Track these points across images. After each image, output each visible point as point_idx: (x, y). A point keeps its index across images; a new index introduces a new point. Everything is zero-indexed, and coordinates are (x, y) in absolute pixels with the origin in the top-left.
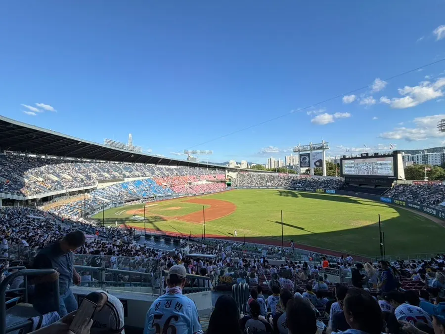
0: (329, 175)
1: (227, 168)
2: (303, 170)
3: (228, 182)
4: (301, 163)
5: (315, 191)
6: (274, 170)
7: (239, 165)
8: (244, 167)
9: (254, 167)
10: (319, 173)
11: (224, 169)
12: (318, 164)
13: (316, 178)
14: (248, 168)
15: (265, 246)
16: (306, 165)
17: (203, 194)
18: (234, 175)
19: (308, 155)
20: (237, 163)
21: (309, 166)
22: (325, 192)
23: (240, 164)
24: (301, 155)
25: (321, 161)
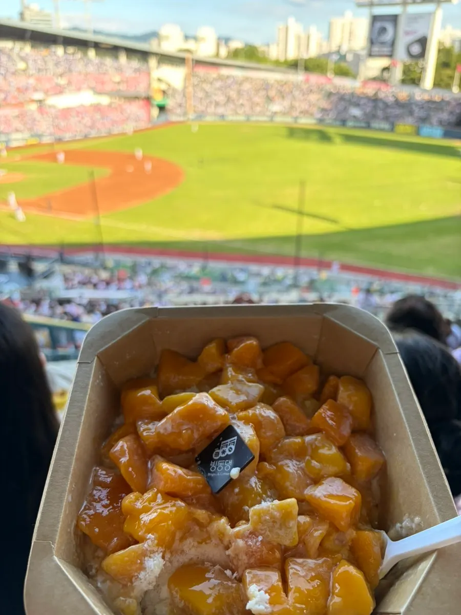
0: (437, 84)
1: (156, 54)
2: (374, 66)
3: (158, 99)
4: (372, 42)
5: (392, 130)
6: (294, 65)
7: (191, 45)
8: (205, 50)
9: (235, 54)
10: (412, 79)
11: (144, 55)
12: (416, 49)
13: (404, 93)
14: (217, 55)
15: (254, 268)
16: (386, 50)
17: (86, 137)
18: (174, 76)
19: (394, 19)
20: (187, 38)
21: (390, 56)
22: (418, 133)
23: (195, 39)
24: (375, 19)
25: (423, 42)
